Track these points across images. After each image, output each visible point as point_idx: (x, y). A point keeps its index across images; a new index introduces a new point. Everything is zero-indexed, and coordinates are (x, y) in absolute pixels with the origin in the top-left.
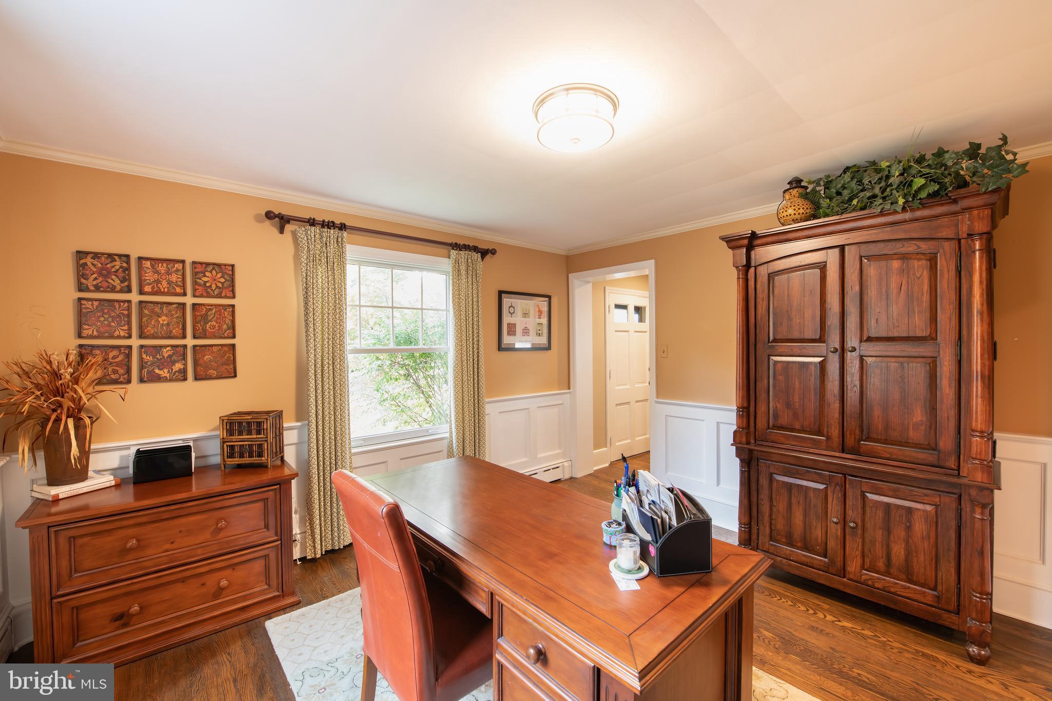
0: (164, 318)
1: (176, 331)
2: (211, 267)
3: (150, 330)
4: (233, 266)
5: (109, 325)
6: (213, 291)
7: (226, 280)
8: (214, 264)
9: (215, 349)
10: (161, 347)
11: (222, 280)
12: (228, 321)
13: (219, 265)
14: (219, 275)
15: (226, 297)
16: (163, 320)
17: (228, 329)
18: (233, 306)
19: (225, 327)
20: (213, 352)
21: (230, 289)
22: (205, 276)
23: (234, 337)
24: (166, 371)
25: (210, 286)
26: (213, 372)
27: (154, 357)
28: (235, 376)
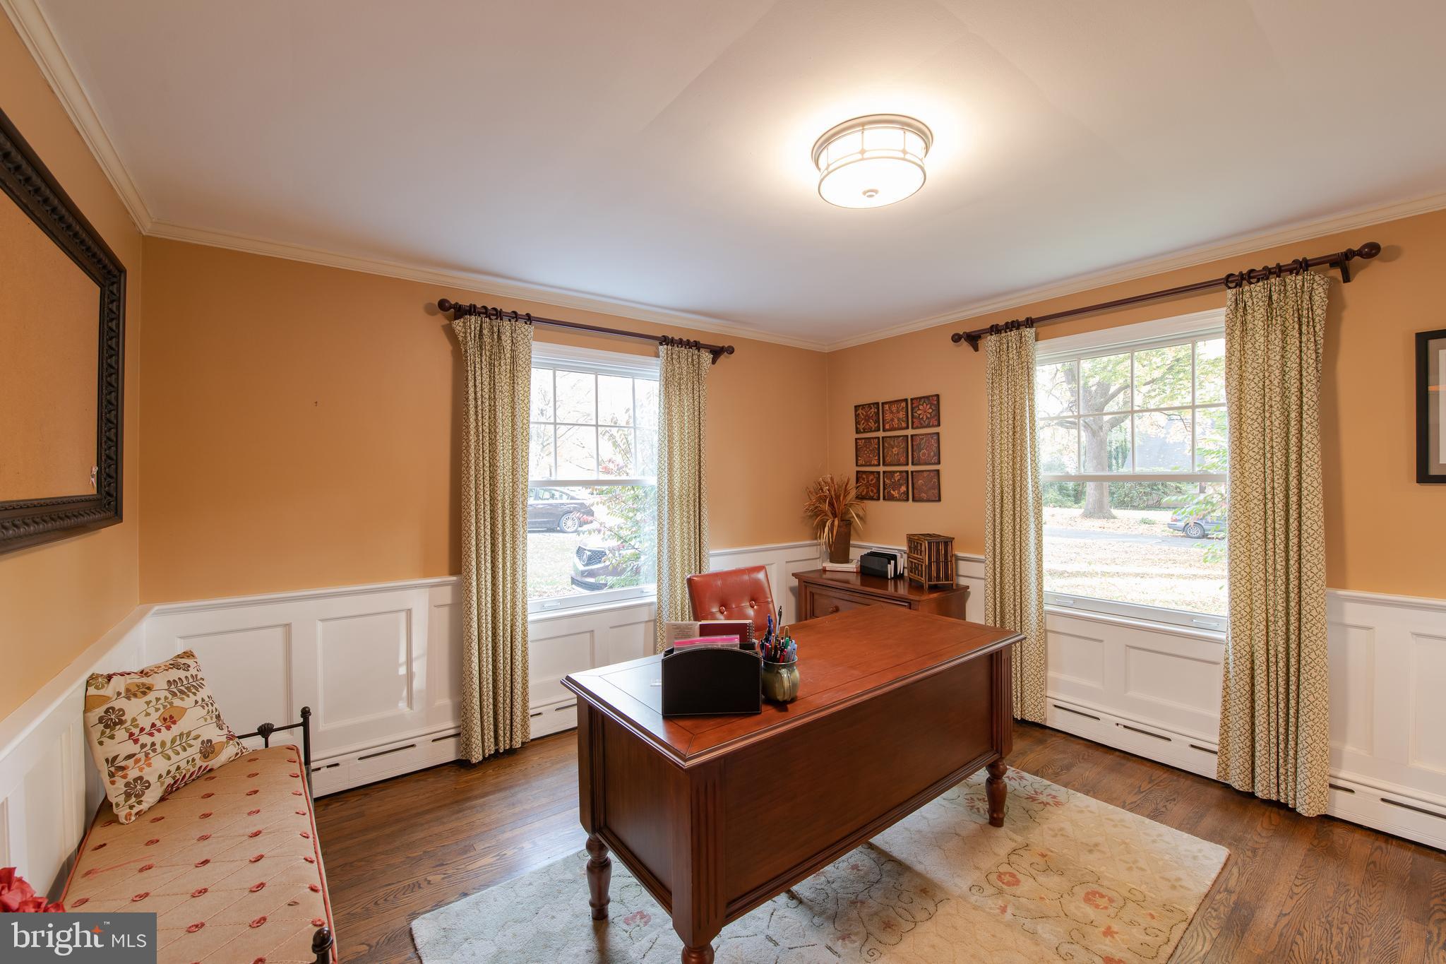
0: (896, 449)
1: (903, 459)
2: (923, 400)
3: (888, 459)
4: (938, 396)
5: (869, 457)
6: (925, 422)
7: (933, 410)
8: (924, 397)
9: (925, 474)
10: (895, 472)
11: (930, 411)
12: (934, 449)
13: (927, 397)
14: (928, 407)
15: (933, 426)
16: (895, 450)
17: (934, 456)
18: (938, 434)
19: (932, 454)
20: (924, 477)
21: (937, 420)
22: (919, 409)
23: (939, 463)
24: (897, 492)
25: (922, 418)
26: (924, 495)
27: (891, 480)
28: (939, 500)
